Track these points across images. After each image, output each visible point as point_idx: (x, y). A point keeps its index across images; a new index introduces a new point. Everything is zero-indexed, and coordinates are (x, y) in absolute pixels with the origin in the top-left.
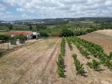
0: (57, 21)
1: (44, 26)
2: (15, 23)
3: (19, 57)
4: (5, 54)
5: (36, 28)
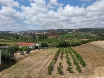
1: (45, 36)
2: (21, 34)
3: (27, 63)
4: (18, 62)
5: (39, 38)
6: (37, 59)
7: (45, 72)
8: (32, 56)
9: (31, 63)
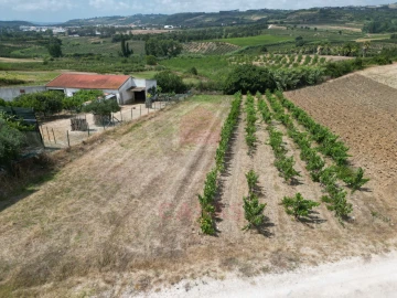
0: (221, 20)
1: (172, 45)
2: (70, 33)
3: (102, 174)
4: (64, 166)
5: (144, 52)
6: (147, 151)
7: (185, 219)
8: (124, 139)
9: (121, 174)
